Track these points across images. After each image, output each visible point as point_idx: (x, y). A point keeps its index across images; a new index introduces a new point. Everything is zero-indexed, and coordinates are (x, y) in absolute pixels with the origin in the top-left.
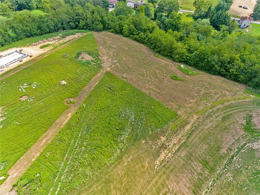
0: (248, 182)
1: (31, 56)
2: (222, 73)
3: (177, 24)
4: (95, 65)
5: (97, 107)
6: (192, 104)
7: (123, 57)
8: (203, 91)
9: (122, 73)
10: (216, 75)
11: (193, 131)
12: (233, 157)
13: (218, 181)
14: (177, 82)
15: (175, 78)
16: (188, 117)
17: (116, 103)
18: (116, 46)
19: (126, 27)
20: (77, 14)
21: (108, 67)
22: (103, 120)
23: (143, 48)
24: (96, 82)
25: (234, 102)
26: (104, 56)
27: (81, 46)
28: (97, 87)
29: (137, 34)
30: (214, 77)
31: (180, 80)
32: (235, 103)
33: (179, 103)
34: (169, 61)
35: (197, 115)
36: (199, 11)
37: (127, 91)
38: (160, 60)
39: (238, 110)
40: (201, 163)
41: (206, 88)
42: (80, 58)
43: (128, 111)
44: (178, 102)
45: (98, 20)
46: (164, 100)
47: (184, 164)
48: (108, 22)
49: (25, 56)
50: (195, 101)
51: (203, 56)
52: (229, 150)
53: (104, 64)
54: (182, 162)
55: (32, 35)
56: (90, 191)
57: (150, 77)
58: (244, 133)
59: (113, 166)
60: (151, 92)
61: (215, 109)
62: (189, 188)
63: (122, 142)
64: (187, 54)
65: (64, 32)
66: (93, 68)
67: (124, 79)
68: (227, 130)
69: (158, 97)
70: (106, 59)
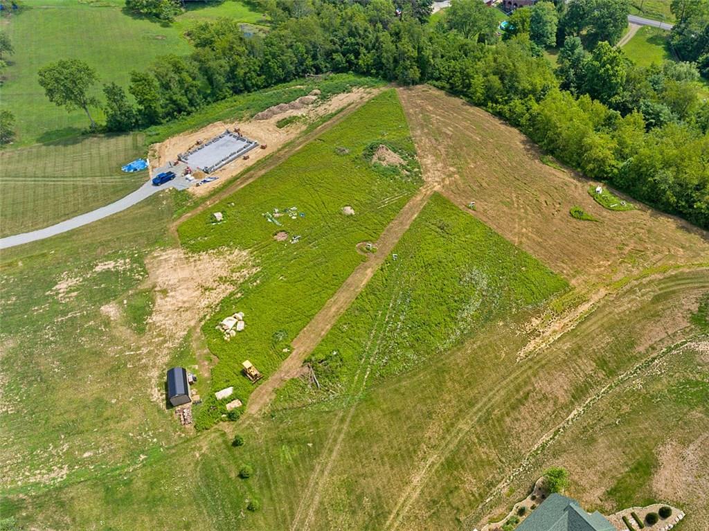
0: (666, 392)
1: (263, 147)
2: (681, 209)
3: (609, 76)
4: (408, 176)
5: (418, 261)
6: (603, 269)
7: (469, 161)
8: (632, 246)
9: (467, 198)
11: (591, 314)
12: (654, 359)
13: (617, 388)
14: (581, 224)
15: (578, 215)
16: (589, 291)
17: (455, 256)
18: (451, 131)
19: (478, 81)
20: (354, 29)
21: (437, 182)
22: (430, 284)
23: (515, 137)
24: (414, 213)
25: (688, 270)
26: (427, 155)
27: (371, 126)
28: (416, 224)
29: (505, 100)
30: (663, 219)
31: (589, 220)
32: (690, 272)
33: (575, 266)
35: (607, 290)
37: (475, 235)
38: (553, 171)
39: (690, 285)
40: (595, 361)
41: (640, 239)
42: (375, 159)
43: (477, 271)
44: (575, 263)
45: (410, 58)
46: (548, 257)
47: (564, 360)
48: (432, 61)
49: (252, 145)
50: (609, 263)
52: (650, 349)
53: (426, 175)
54: (562, 356)
55: (248, 89)
56: (415, 379)
57: (526, 210)
58: (689, 325)
59: (449, 352)
60: (524, 240)
61: (645, 281)
62: (566, 391)
63: (463, 319)
66: (406, 183)
67: (472, 211)
68: (657, 318)
69: (537, 252)
70: (432, 163)
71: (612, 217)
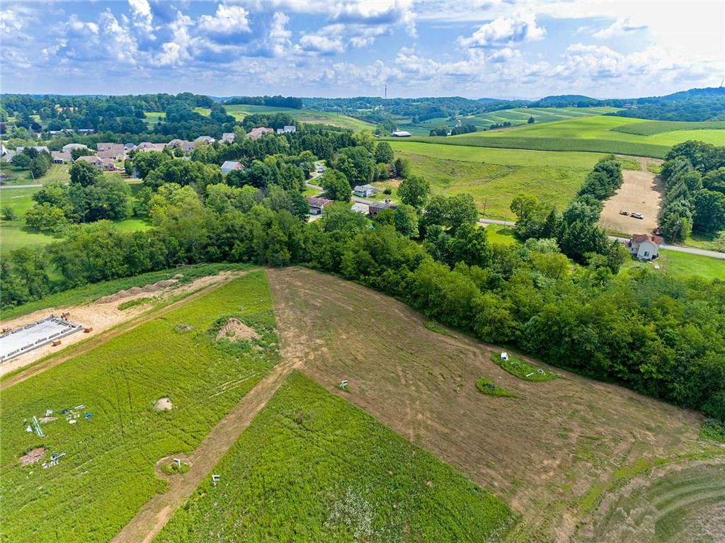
1: (87, 331)
2: (619, 375)
3: (478, 250)
4: (260, 353)
5: (255, 484)
6: (552, 474)
8: (577, 431)
9: (337, 375)
10: (603, 381)
14: (496, 402)
15: (488, 390)
16: (547, 521)
18: (321, 303)
19: (348, 256)
21: (298, 357)
22: (270, 534)
23: (394, 308)
24: (261, 401)
25: (679, 468)
26: (289, 328)
27: (228, 302)
28: (263, 418)
29: (378, 272)
30: (599, 387)
31: (503, 396)
33: (509, 472)
34: (466, 340)
35: (574, 515)
36: (527, 222)
37: (350, 430)
38: (443, 338)
41: (584, 419)
42: (221, 334)
43: (353, 497)
44: (506, 467)
45: (280, 242)
46: (463, 459)
48: (303, 245)
49: (73, 329)
50: (558, 462)
51: (555, 328)
53: (285, 350)
57: (418, 386)
60: (422, 432)
64: (514, 324)
65: (191, 269)
66: (256, 361)
67: (343, 393)
69: (446, 451)
70: (294, 336)
71: (532, 390)
